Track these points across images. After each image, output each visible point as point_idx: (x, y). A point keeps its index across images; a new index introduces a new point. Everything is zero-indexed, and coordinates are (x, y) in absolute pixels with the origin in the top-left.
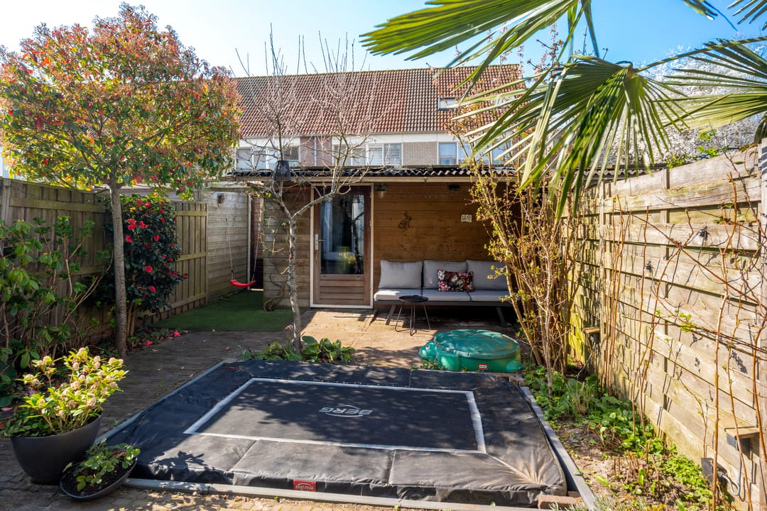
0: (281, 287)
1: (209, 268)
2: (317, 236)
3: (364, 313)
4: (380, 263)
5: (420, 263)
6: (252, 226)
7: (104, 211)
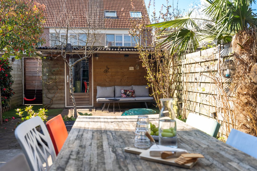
0: (51, 99)
2: (68, 76)
3: (90, 109)
4: (96, 87)
5: (113, 87)
6: (25, 74)
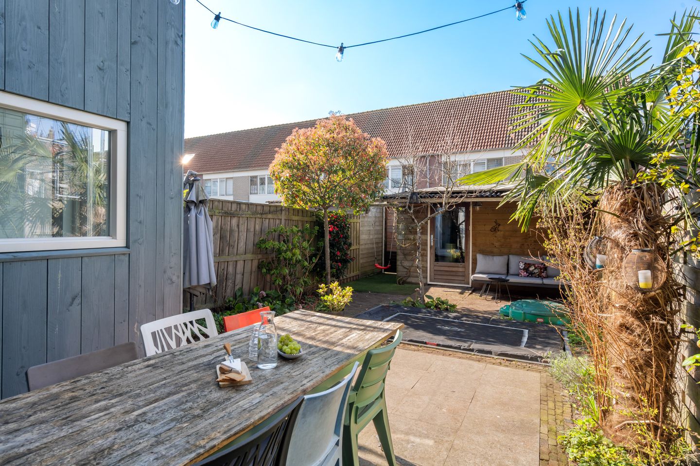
0: (408, 269)
1: (361, 256)
2: (432, 236)
3: (464, 290)
4: (476, 256)
5: (506, 257)
6: (386, 229)
7: (315, 221)
